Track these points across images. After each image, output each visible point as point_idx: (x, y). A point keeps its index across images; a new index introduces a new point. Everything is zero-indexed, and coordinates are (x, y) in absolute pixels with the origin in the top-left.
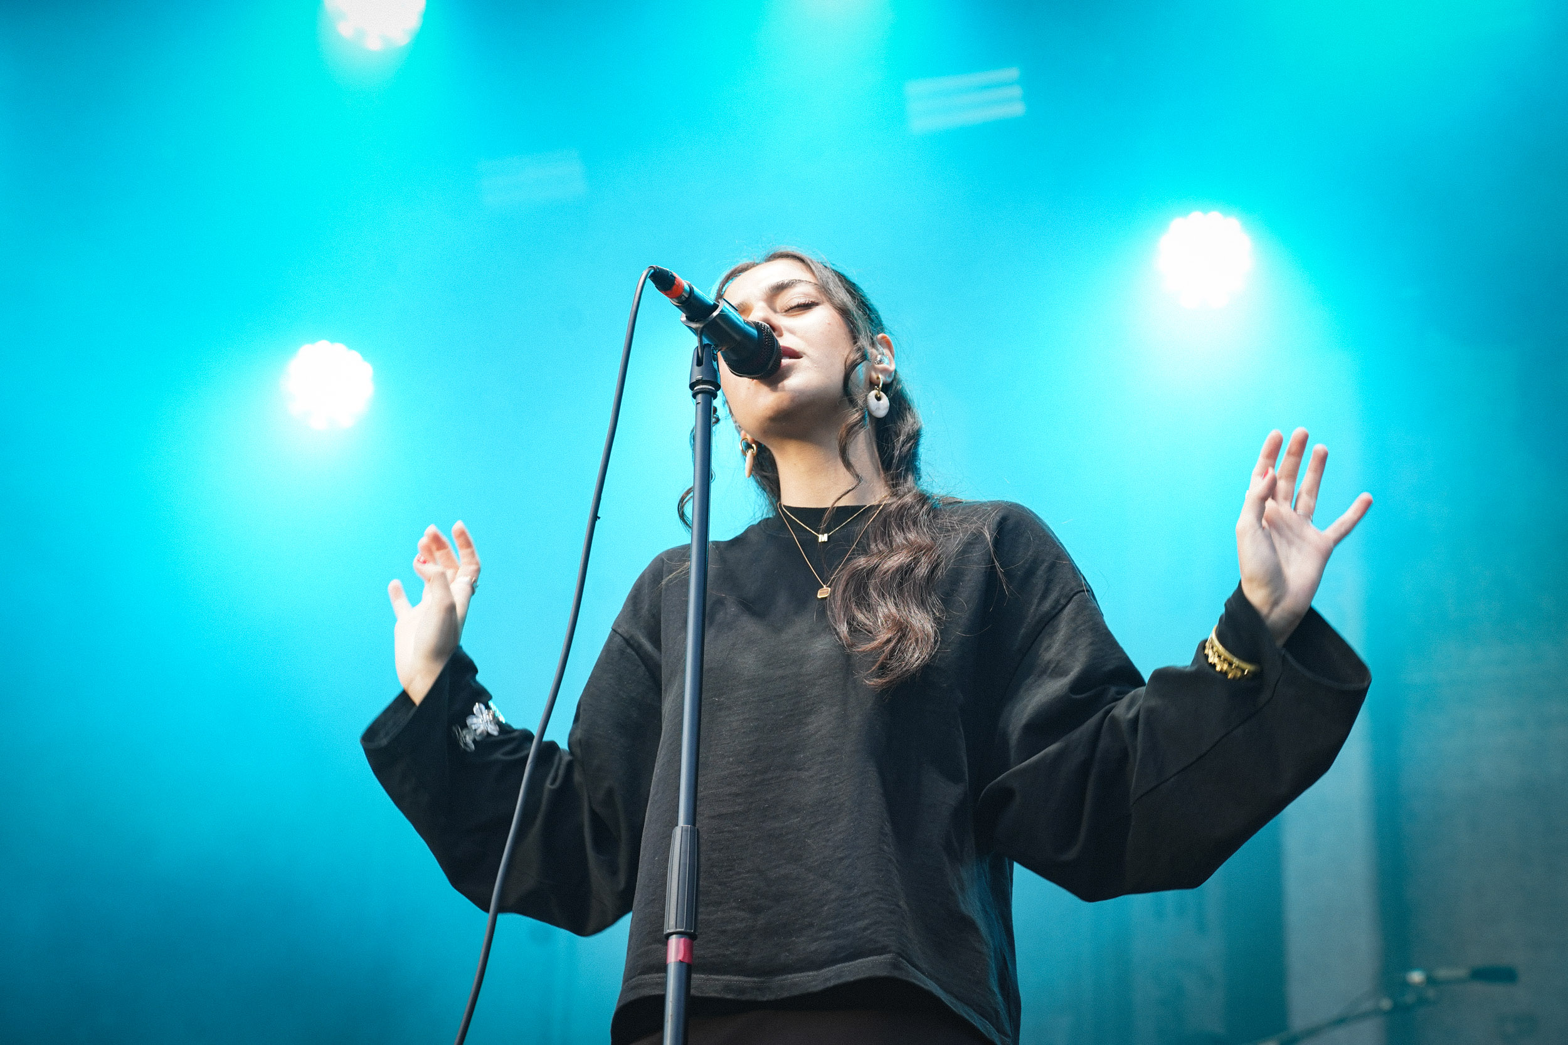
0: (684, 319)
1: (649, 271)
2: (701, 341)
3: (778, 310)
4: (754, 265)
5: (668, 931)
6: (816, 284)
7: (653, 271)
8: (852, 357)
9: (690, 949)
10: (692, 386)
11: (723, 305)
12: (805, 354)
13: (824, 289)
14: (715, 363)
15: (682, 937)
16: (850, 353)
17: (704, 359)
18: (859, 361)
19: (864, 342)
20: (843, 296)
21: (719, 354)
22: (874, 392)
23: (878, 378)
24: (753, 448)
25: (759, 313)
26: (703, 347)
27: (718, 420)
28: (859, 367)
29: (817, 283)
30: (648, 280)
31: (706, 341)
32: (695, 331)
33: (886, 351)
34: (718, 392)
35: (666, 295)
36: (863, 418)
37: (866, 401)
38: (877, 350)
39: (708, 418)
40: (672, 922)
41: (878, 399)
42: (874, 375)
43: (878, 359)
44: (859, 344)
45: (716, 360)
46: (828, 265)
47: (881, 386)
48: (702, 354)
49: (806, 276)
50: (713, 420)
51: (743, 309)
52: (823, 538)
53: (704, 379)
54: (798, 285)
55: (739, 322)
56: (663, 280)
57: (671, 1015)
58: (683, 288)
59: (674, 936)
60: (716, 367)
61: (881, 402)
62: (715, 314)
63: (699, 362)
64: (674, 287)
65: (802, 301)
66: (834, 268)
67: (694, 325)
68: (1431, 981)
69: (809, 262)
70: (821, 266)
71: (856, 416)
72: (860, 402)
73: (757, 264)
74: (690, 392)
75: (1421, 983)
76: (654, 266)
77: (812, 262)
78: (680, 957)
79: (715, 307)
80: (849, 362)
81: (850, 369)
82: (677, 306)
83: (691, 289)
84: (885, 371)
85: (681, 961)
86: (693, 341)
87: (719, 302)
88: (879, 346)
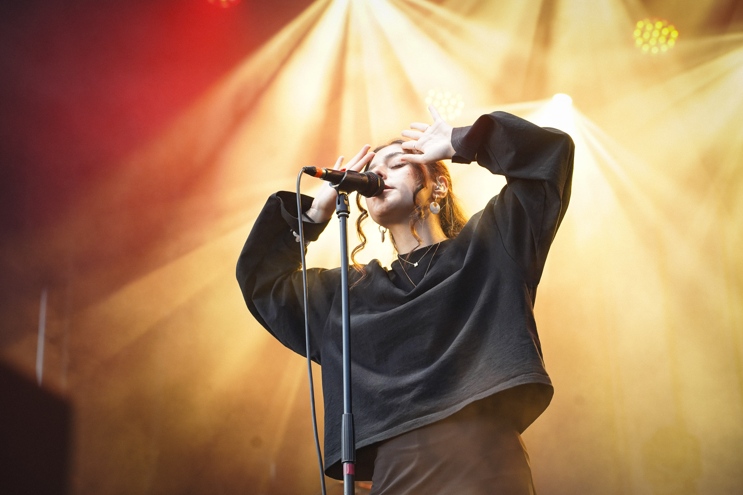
1: (303, 170)
9: (354, 468)
15: (348, 463)
23: (435, 197)
33: (443, 184)
35: (314, 176)
38: (437, 183)
43: (437, 188)
47: (436, 200)
52: (416, 265)
53: (341, 210)
56: (311, 171)
58: (323, 172)
61: (437, 207)
62: (344, 179)
64: (319, 172)
76: (305, 167)
78: (348, 473)
84: (439, 193)
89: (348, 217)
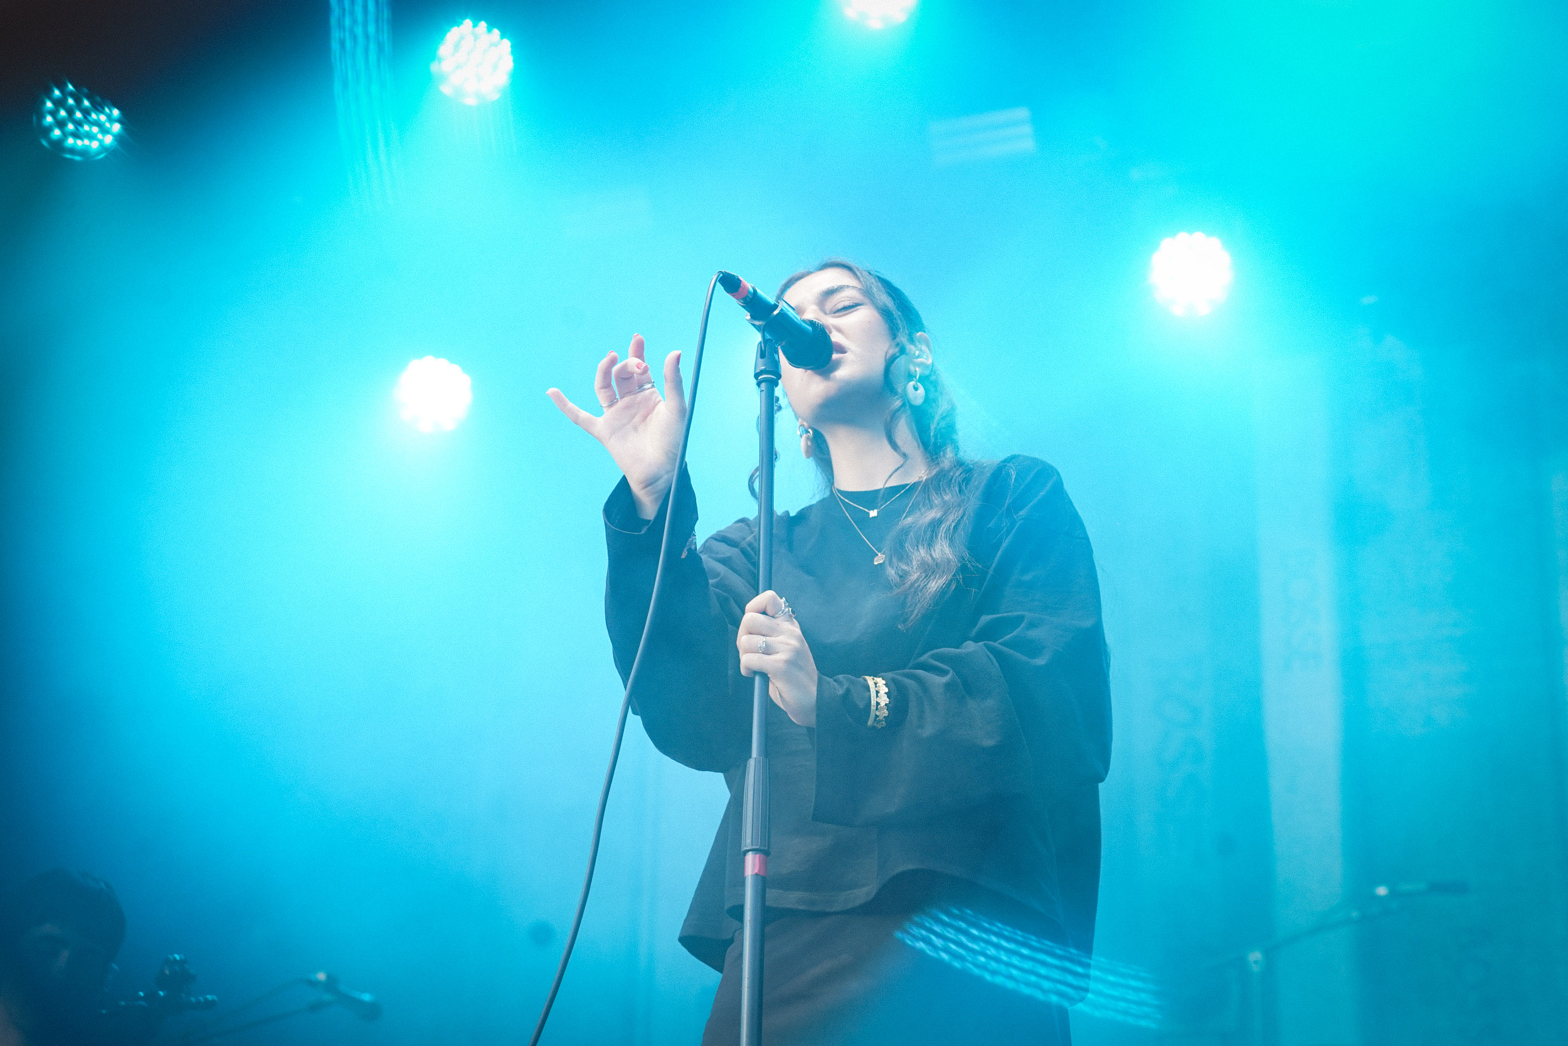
0: (749, 317)
1: (718, 276)
2: (763, 336)
3: (828, 312)
4: (809, 273)
5: (745, 848)
6: (860, 289)
7: (721, 275)
8: (891, 352)
9: (764, 864)
10: (756, 376)
11: (782, 305)
12: (849, 349)
13: (867, 292)
14: (776, 356)
15: (757, 854)
16: (889, 348)
17: (766, 352)
18: (898, 354)
19: (903, 339)
20: (884, 299)
21: (779, 347)
22: (912, 383)
23: (916, 371)
24: (809, 433)
25: (811, 314)
26: (765, 341)
27: (780, 408)
28: (898, 359)
29: (862, 288)
30: (718, 283)
31: (768, 337)
32: (758, 328)
33: (924, 348)
34: (779, 381)
35: (734, 296)
36: (903, 405)
37: (905, 390)
38: (916, 346)
39: (771, 407)
40: (749, 841)
41: (916, 389)
42: (912, 368)
43: (917, 355)
44: (898, 340)
45: (777, 353)
46: (872, 273)
47: (917, 378)
48: (765, 347)
49: (853, 282)
50: (775, 408)
51: (799, 310)
52: (873, 513)
53: (767, 369)
54: (845, 289)
55: (796, 320)
56: (730, 283)
57: (750, 921)
58: (748, 291)
59: (751, 852)
60: (777, 359)
61: (919, 391)
62: (776, 312)
63: (762, 354)
64: (740, 290)
65: (847, 303)
66: (878, 274)
67: (757, 323)
68: (1393, 894)
69: (856, 270)
70: (865, 274)
71: (898, 403)
72: (899, 390)
73: (811, 273)
74: (755, 381)
75: (1385, 896)
76: (723, 271)
77: (858, 270)
78: (756, 871)
79: (776, 307)
80: (888, 356)
81: (890, 362)
82: (742, 306)
83: (755, 291)
84: (921, 365)
85: (756, 874)
86: (758, 337)
87: (779, 303)
88: (917, 343)
89: (777, 385)
